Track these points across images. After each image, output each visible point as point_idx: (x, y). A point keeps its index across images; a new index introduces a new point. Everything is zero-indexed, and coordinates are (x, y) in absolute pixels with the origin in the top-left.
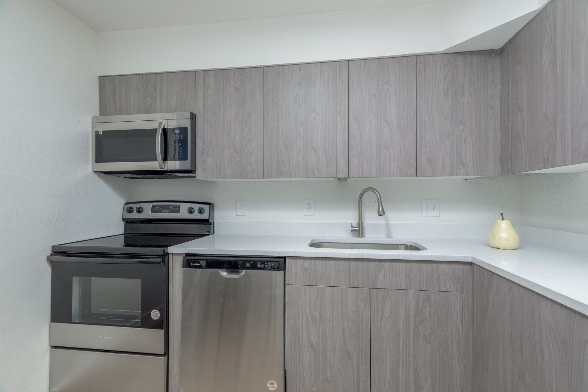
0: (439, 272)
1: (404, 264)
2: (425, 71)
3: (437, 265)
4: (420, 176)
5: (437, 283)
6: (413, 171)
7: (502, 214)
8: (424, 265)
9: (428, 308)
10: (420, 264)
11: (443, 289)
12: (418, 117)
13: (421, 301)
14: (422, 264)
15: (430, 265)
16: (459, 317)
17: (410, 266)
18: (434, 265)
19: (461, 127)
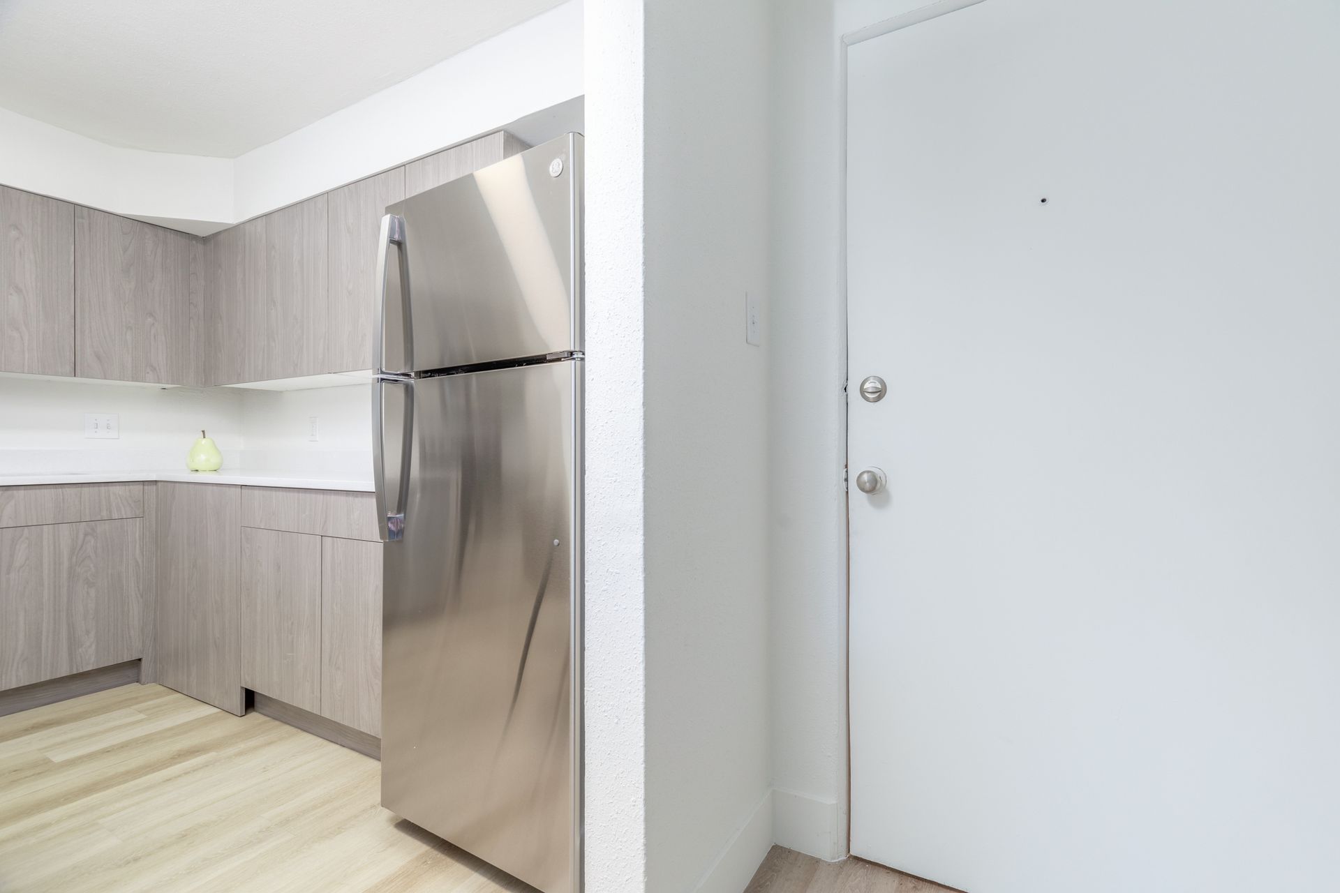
0: (109, 496)
1: (53, 491)
2: (90, 231)
3: (106, 488)
4: (81, 377)
5: (107, 510)
6: (69, 368)
7: (203, 432)
8: (86, 490)
9: (92, 542)
10: (79, 489)
11: (115, 516)
12: (78, 293)
13: (81, 536)
14: (83, 489)
15: (96, 489)
16: (138, 546)
17: (63, 493)
18: (103, 489)
19: (150, 320)
